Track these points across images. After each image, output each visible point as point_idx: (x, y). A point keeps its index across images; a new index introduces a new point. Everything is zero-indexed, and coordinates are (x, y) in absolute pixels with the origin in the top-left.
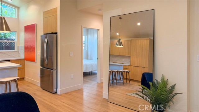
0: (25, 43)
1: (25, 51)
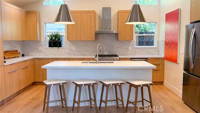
1: (165, 48)
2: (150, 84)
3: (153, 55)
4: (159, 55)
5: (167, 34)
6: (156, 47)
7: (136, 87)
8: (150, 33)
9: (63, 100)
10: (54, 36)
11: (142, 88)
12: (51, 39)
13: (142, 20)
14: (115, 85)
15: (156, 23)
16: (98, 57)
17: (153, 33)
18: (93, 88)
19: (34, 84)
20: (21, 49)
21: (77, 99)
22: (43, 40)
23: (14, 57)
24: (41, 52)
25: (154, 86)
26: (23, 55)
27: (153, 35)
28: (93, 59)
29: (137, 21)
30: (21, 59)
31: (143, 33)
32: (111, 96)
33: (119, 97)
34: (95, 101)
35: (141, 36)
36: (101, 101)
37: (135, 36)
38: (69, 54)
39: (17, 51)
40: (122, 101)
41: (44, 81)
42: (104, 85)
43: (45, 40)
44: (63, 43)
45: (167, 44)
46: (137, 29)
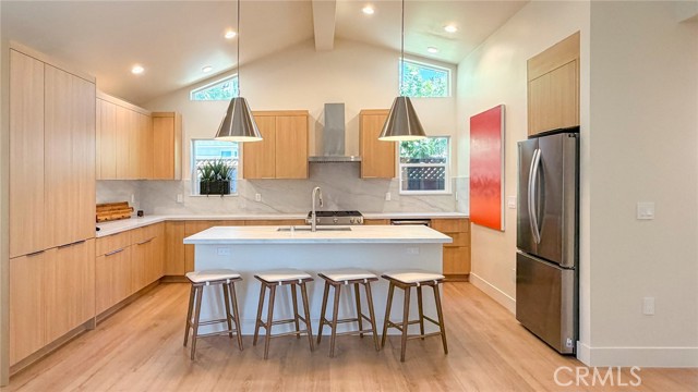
0: (471, 169)
1: (471, 195)
2: (439, 281)
3: (443, 211)
4: (456, 211)
5: (474, 164)
6: (450, 192)
7: (407, 287)
8: (435, 161)
9: (232, 318)
10: (212, 168)
11: (419, 289)
12: (206, 176)
13: (418, 130)
14: (356, 283)
15: (448, 137)
16: (314, 216)
17: (441, 160)
18: (304, 291)
19: (164, 281)
20: (136, 199)
21: (264, 318)
22: (187, 178)
23: (119, 219)
24: (181, 205)
25: (448, 284)
26: (140, 214)
27: (441, 164)
28: (303, 222)
29: (406, 133)
30: (135, 222)
31: (417, 161)
32: (347, 310)
33: (365, 311)
34: (307, 321)
35: (414, 168)
36: (323, 320)
37: (401, 167)
38: (248, 210)
39: (127, 203)
40: (372, 321)
41: (187, 275)
42: (329, 282)
43: (193, 178)
44: (234, 185)
45: (474, 185)
46: (404, 151)
